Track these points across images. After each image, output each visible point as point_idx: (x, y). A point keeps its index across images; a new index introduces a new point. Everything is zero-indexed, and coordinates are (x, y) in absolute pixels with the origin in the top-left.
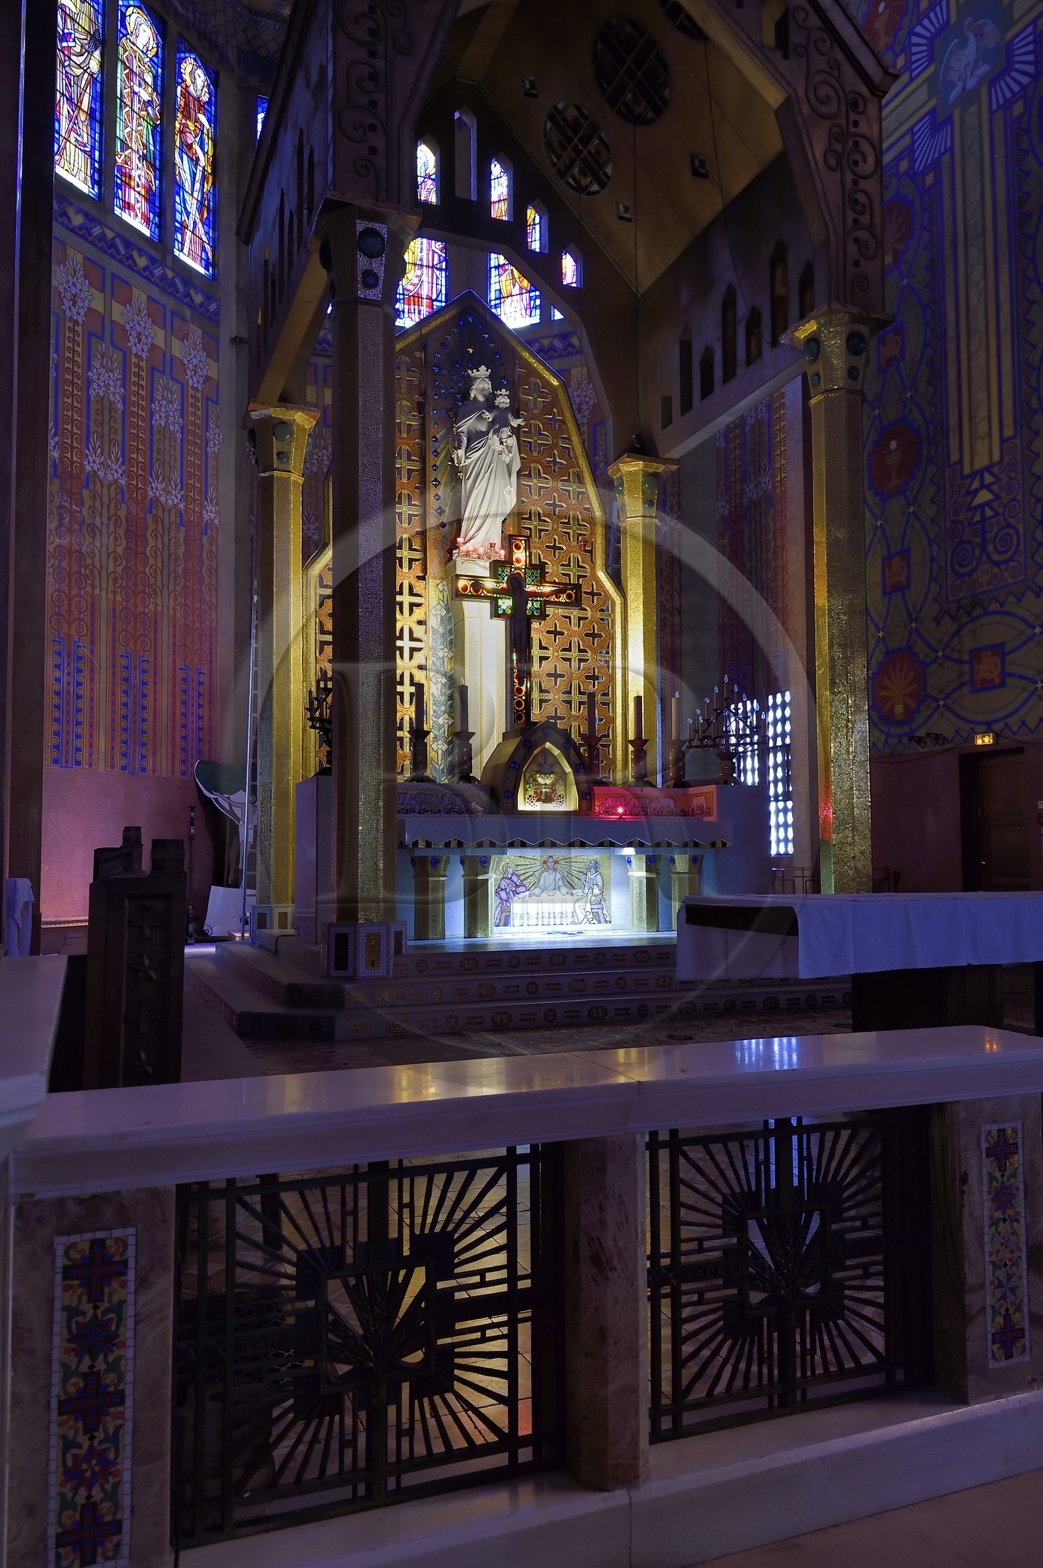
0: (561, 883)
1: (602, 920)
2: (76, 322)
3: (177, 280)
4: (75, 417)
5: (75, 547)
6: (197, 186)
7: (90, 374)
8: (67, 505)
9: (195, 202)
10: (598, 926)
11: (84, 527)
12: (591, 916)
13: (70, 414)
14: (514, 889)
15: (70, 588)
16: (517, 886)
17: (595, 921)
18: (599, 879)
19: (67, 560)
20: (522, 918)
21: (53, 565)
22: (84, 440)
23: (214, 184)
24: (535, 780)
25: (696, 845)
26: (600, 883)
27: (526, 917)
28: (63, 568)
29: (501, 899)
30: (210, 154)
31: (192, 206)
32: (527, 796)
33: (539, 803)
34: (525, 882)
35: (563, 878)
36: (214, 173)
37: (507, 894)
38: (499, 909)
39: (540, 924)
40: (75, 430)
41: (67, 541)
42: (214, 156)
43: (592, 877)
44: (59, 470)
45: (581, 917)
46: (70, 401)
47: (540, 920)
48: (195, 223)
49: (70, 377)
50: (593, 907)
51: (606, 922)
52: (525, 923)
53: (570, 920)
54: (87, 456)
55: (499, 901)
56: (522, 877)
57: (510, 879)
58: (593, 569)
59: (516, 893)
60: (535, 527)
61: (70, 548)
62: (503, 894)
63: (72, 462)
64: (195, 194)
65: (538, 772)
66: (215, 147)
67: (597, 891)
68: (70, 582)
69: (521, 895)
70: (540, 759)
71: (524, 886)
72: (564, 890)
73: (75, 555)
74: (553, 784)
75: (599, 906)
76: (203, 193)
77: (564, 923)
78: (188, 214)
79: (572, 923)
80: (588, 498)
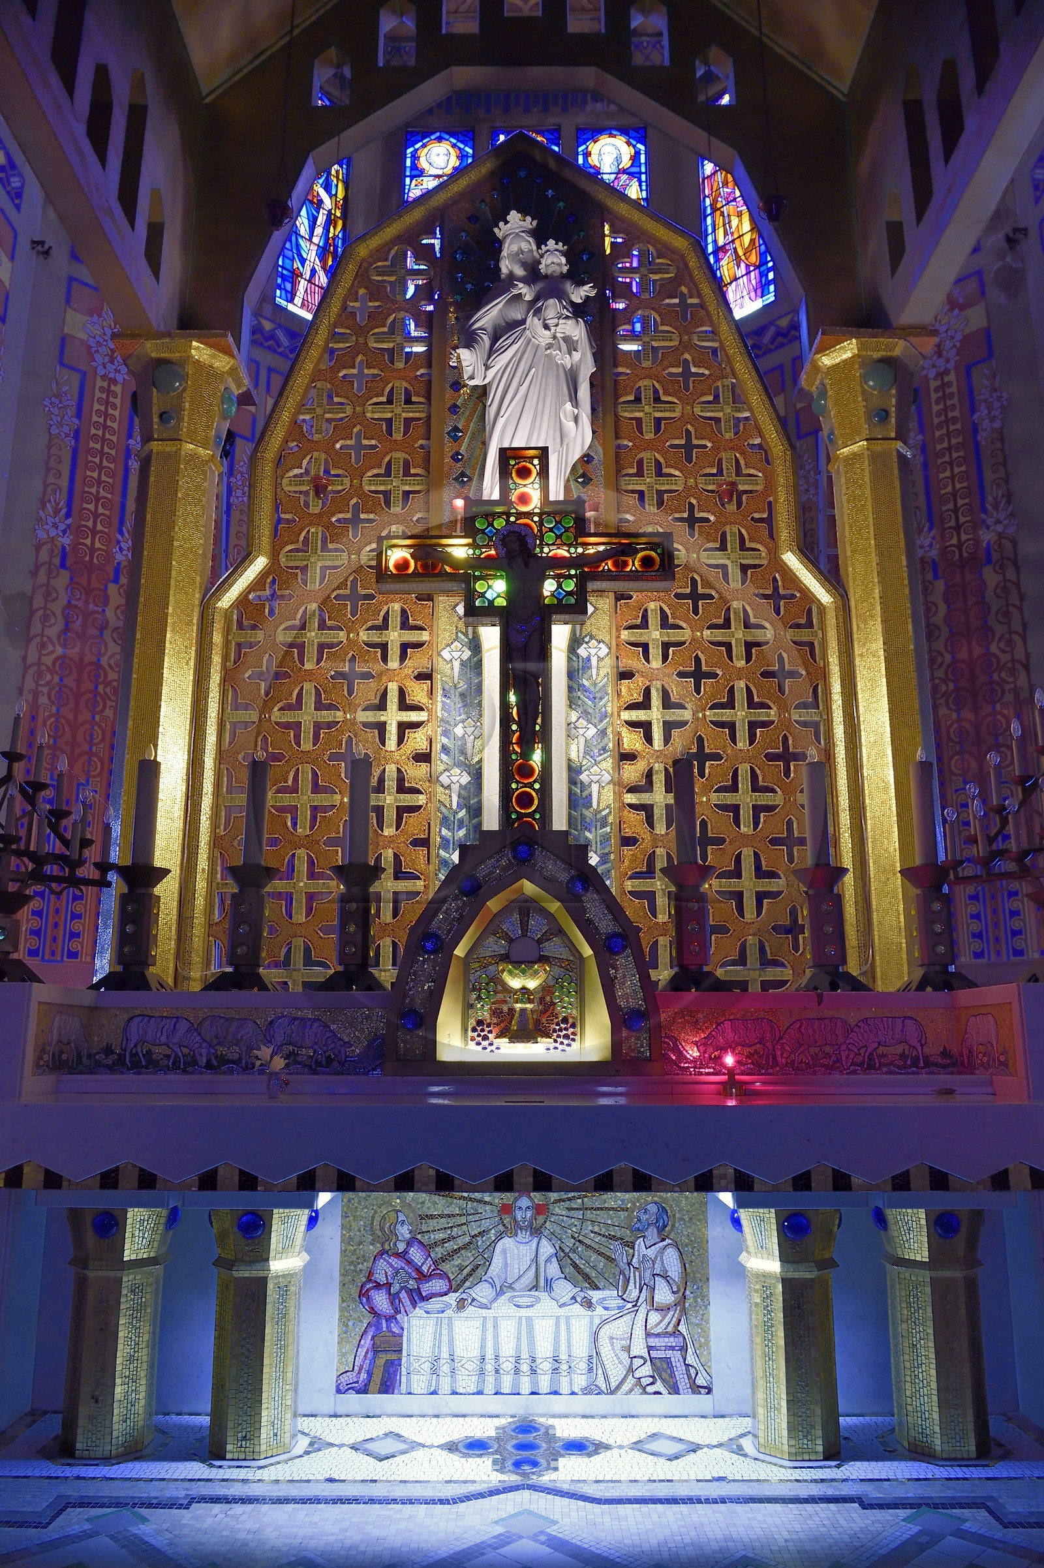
0: (553, 1269)
1: (683, 1383)
2: (113, 381)
3: (280, 334)
4: (102, 494)
5: (89, 658)
6: (319, 231)
7: (131, 442)
8: (80, 604)
9: (314, 248)
10: (669, 1402)
11: (107, 633)
12: (646, 1370)
13: (94, 490)
14: (412, 1284)
15: (76, 711)
16: (422, 1277)
17: (659, 1386)
18: (672, 1261)
19: (74, 675)
20: (435, 1371)
21: (48, 683)
22: (115, 522)
23: (344, 228)
24: (496, 980)
25: (939, 1181)
26: (674, 1271)
27: (446, 1368)
28: (66, 686)
29: (373, 1311)
30: (341, 195)
31: (311, 253)
32: (472, 1023)
33: (503, 1042)
34: (446, 1267)
35: (561, 1255)
36: (344, 217)
37: (394, 1299)
38: (367, 1342)
39: (489, 1388)
40: (101, 510)
41: (77, 649)
42: (345, 199)
43: (651, 1252)
44: (70, 560)
45: (616, 1372)
46: (95, 475)
47: (490, 1379)
48: (313, 271)
49: (98, 446)
50: (653, 1342)
51: (696, 1389)
52: (445, 1385)
53: (580, 1381)
54: (119, 542)
55: (367, 1318)
56: (439, 1252)
57: (403, 1256)
58: (774, 554)
59: (417, 1297)
60: (650, 487)
61: (81, 659)
62: (381, 1300)
63: (92, 549)
64: (315, 240)
65: (505, 958)
66: (346, 189)
67: (664, 1295)
68: (77, 704)
69: (435, 1304)
70: (511, 925)
71: (444, 1276)
72: (565, 1290)
73: (89, 668)
74: (546, 989)
75: (671, 1341)
76: (327, 238)
77: (565, 1389)
78: (303, 261)
79: (587, 1391)
80: (757, 427)
